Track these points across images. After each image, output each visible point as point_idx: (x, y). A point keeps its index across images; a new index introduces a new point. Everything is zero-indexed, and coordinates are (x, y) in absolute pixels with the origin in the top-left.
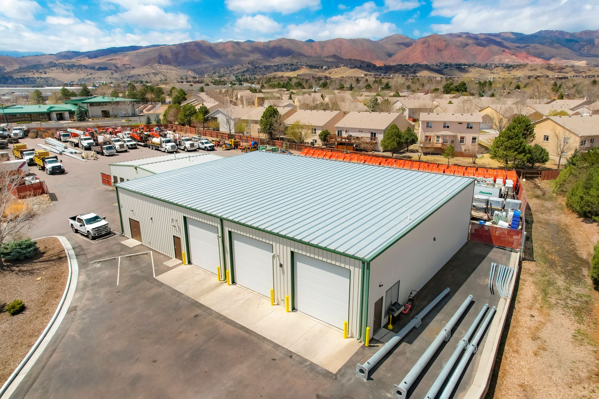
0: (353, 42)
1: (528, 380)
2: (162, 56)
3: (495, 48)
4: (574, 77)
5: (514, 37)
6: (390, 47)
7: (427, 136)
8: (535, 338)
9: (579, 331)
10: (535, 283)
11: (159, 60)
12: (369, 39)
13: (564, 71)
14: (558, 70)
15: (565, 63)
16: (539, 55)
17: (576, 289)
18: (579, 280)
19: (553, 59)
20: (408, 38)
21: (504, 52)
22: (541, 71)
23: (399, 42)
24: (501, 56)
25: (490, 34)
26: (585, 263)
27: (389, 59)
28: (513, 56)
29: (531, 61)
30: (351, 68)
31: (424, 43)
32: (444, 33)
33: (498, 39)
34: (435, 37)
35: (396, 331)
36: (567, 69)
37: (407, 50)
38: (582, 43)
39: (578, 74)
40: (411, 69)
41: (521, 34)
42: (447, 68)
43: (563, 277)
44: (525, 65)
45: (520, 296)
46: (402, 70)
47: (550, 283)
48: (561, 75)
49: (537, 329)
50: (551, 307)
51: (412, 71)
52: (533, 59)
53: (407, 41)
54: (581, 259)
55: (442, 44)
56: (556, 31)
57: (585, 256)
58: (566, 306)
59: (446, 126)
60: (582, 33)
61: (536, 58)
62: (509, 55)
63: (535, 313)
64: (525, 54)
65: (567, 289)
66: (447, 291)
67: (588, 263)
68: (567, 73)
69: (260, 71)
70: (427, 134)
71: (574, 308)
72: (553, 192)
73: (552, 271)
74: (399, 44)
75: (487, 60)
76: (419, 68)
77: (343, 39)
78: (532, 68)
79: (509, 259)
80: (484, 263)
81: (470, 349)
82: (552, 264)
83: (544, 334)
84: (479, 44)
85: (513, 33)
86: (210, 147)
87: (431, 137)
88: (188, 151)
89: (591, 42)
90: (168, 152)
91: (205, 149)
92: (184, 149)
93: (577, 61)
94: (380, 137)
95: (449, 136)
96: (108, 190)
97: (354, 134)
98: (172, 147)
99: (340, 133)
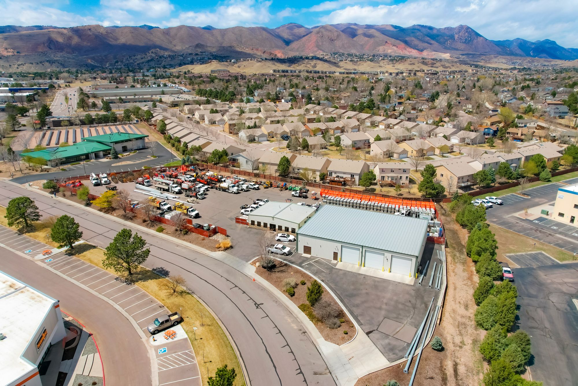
0: (253, 31)
1: (454, 282)
2: (52, 41)
5: (395, 30)
8: (454, 272)
9: (464, 269)
10: (451, 256)
11: (49, 45)
12: (267, 27)
13: (435, 65)
14: (431, 65)
15: (435, 54)
16: (415, 47)
17: (462, 256)
18: (463, 253)
19: (425, 51)
21: (387, 43)
22: (418, 65)
24: (384, 47)
26: (464, 246)
27: (288, 47)
28: (394, 47)
29: (409, 52)
30: (258, 61)
31: (318, 32)
35: (422, 274)
38: (446, 38)
41: (399, 27)
42: (342, 61)
43: (458, 253)
44: (407, 58)
45: (448, 261)
46: (304, 64)
47: (455, 255)
48: (433, 70)
49: (454, 270)
50: (456, 263)
51: (312, 64)
54: (463, 245)
55: (334, 34)
57: (464, 244)
58: (460, 262)
59: (392, 171)
61: (412, 49)
62: (391, 46)
63: (453, 265)
64: (404, 45)
65: (460, 257)
66: (428, 261)
67: (465, 247)
68: (437, 68)
69: (165, 61)
70: (383, 175)
71: (462, 262)
72: (449, 211)
73: (455, 251)
75: (373, 50)
76: (318, 62)
78: (411, 63)
79: (441, 248)
80: (434, 250)
81: (440, 276)
82: (454, 248)
83: (455, 271)
85: (392, 26)
86: (257, 187)
87: (384, 177)
88: (245, 191)
89: (452, 37)
90: (235, 193)
91: (254, 189)
92: (242, 190)
93: (443, 54)
94: (357, 178)
95: (393, 177)
96: (246, 227)
97: (340, 175)
98: (238, 190)
99: (331, 174)
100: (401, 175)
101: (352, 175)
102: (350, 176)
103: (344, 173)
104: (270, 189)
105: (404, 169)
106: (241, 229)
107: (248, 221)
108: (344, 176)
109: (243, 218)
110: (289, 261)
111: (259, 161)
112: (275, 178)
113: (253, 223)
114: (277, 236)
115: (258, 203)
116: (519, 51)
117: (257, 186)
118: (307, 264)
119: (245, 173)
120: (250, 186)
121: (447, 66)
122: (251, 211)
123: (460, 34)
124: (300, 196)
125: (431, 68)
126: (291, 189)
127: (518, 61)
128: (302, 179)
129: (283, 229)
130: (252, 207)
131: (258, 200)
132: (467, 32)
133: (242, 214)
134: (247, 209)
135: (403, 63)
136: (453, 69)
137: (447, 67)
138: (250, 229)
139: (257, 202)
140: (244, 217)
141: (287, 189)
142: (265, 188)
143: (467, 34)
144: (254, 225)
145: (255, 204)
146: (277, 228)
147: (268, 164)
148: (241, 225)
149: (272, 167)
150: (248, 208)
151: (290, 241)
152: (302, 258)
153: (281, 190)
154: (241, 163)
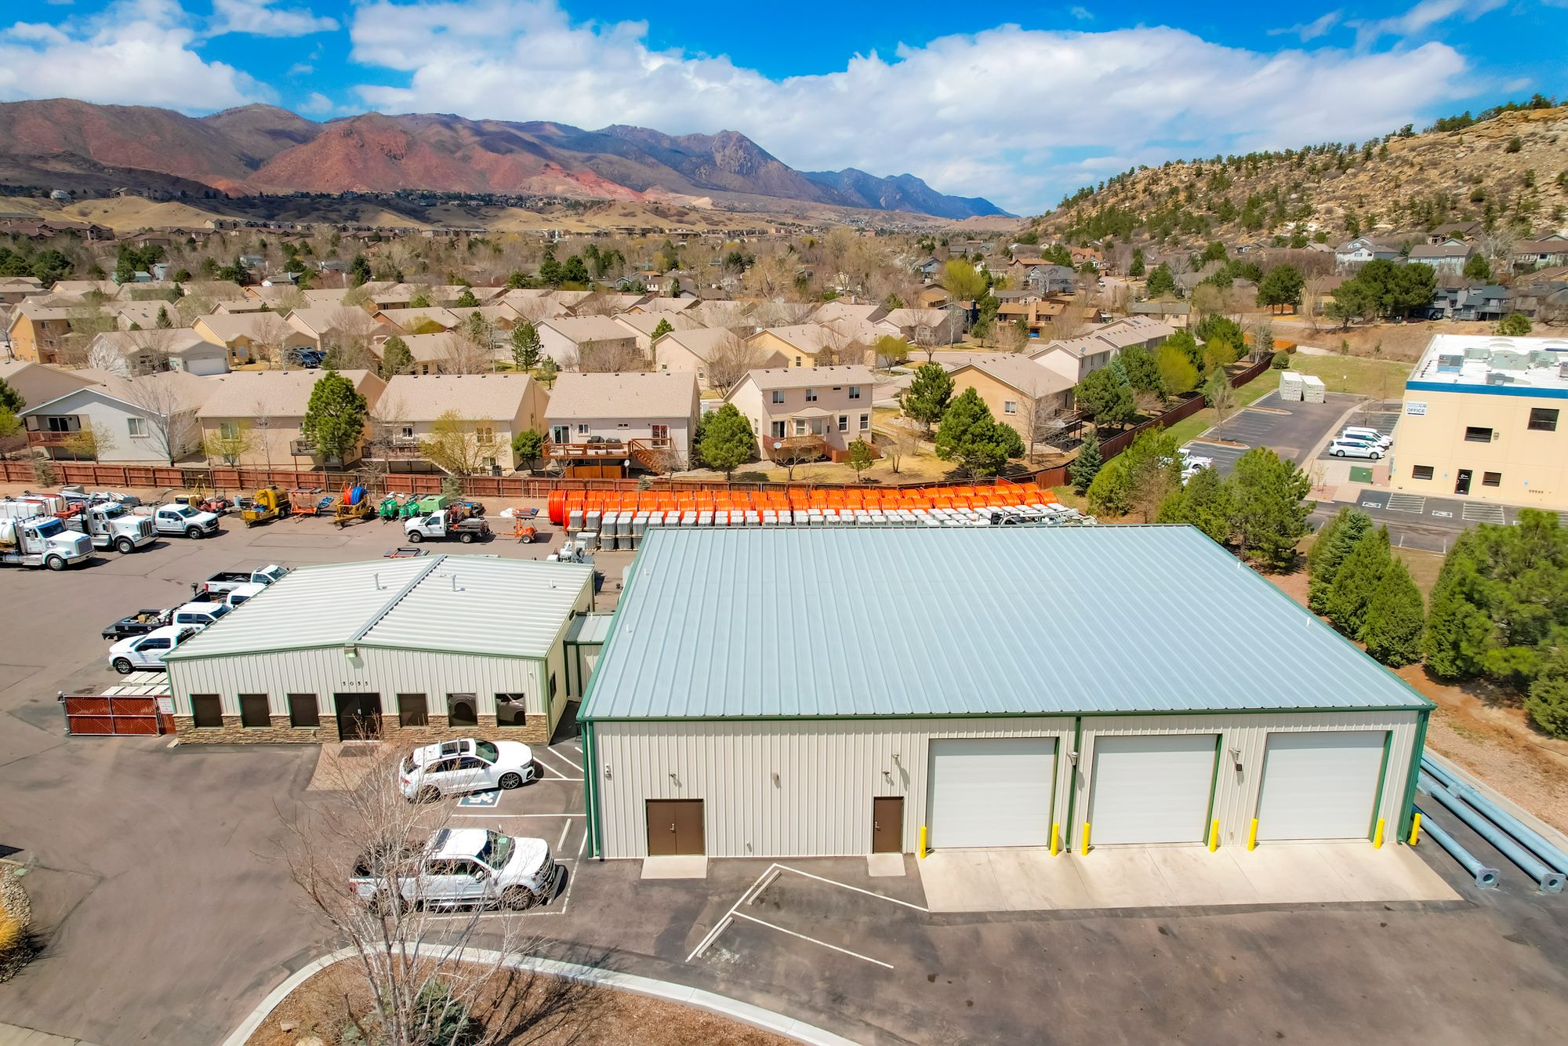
0: (124, 117)
3: (528, 158)
4: (708, 232)
5: (561, 134)
6: (248, 141)
7: (775, 423)
12: (175, 109)
13: (686, 218)
14: (676, 218)
15: (674, 198)
16: (622, 180)
19: (651, 189)
20: (296, 117)
21: (549, 169)
22: (643, 217)
23: (271, 126)
24: (543, 177)
25: (509, 124)
27: (254, 174)
28: (569, 179)
29: (609, 192)
30: (156, 199)
31: (348, 134)
32: (394, 112)
33: (527, 137)
34: (374, 120)
36: (693, 216)
37: (304, 151)
38: (694, 159)
39: (715, 228)
40: (341, 208)
41: (575, 129)
42: (435, 205)
44: (611, 204)
46: (318, 210)
48: (683, 228)
51: (345, 213)
52: (612, 187)
53: (297, 125)
55: (398, 139)
56: (643, 130)
59: (810, 397)
60: (689, 138)
62: (561, 176)
64: (593, 177)
68: (693, 224)
70: (778, 418)
74: (275, 134)
75: (515, 186)
76: (363, 206)
77: (84, 103)
84: (489, 146)
85: (556, 125)
86: (209, 524)
87: (782, 424)
88: (134, 550)
89: (708, 159)
90: (66, 566)
91: (189, 532)
92: (113, 546)
93: (694, 198)
94: (680, 438)
95: (820, 419)
96: (160, 750)
97: (607, 434)
98: (83, 545)
99: (562, 435)
100: (843, 413)
101: (655, 428)
102: (648, 433)
103: (624, 424)
104: (278, 525)
105: (852, 388)
106: (118, 766)
107: (165, 707)
108: (625, 435)
109: (127, 692)
110: (573, 950)
111: (200, 414)
112: (298, 480)
113: (206, 708)
114: (411, 768)
115: (223, 593)
116: (856, 197)
117: (202, 518)
118: (724, 940)
119: (127, 475)
120: (163, 524)
121: (716, 219)
122: (181, 639)
123: (727, 152)
124: (451, 536)
125: (679, 225)
126: (396, 513)
127: (862, 217)
128: (432, 471)
129: (438, 708)
130: (184, 618)
131: (221, 577)
132: (741, 147)
133: (123, 666)
134: (155, 635)
135: (604, 213)
136: (733, 227)
137: (717, 224)
138: (187, 758)
139: (216, 587)
140: (136, 686)
141: (370, 516)
142: (254, 524)
143: (741, 152)
144: (217, 720)
145: (205, 597)
146: (390, 709)
147: (253, 422)
148: (115, 744)
149: (271, 434)
150: (162, 624)
151: (509, 781)
152: (657, 895)
153: (343, 524)
154: (98, 433)
